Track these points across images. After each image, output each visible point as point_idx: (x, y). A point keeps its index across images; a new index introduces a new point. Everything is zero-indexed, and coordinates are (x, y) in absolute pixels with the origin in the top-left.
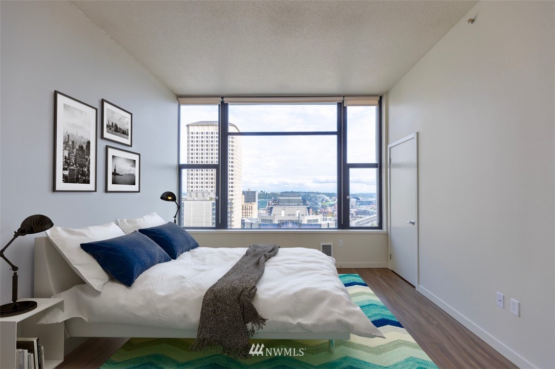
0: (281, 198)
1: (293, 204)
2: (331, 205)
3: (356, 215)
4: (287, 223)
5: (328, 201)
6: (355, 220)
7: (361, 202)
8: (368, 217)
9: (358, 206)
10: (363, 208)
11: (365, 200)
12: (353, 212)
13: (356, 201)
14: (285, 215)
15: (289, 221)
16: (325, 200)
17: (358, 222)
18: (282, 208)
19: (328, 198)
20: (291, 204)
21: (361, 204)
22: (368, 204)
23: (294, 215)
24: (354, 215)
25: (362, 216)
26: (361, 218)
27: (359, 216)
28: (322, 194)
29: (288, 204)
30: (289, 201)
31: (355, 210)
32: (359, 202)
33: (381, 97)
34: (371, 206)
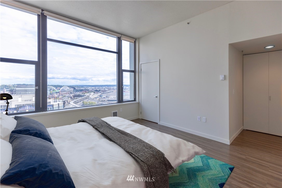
0: (17, 89)
1: (30, 93)
2: (57, 93)
3: (74, 97)
4: (24, 106)
5: (54, 90)
6: (73, 100)
7: (76, 90)
8: (81, 98)
9: (75, 93)
10: (78, 93)
11: (79, 89)
12: (72, 96)
13: (74, 90)
14: (22, 101)
15: (26, 104)
16: (52, 89)
17: (75, 101)
18: (19, 96)
19: (55, 88)
20: (27, 93)
21: (76, 91)
22: (80, 91)
23: (30, 100)
24: (73, 98)
25: (77, 98)
26: (77, 99)
27: (76, 98)
28: (50, 86)
29: (25, 93)
30: (26, 91)
31: (73, 95)
32: (75, 90)
33: (136, 39)
34: (82, 92)
